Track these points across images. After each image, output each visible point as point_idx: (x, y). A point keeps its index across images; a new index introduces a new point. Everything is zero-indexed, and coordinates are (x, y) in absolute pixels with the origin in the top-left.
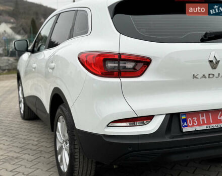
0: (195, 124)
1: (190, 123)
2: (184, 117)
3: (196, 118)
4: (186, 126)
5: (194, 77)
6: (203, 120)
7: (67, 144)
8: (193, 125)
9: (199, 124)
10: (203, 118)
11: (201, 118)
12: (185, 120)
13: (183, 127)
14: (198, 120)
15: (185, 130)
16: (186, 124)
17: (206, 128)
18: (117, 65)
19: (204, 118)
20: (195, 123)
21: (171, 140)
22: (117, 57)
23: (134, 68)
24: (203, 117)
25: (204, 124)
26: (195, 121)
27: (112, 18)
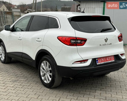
2: (97, 60)
4: (98, 63)
5: (100, 45)
7: (48, 72)
8: (100, 62)
9: (102, 62)
12: (97, 61)
14: (101, 60)
15: (98, 64)
18: (75, 41)
19: (103, 59)
21: (94, 68)
22: (75, 38)
23: (80, 43)
25: (103, 62)
27: (70, 23)
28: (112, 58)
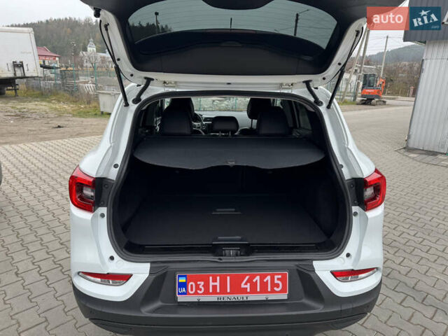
0: (199, 291)
1: (192, 290)
2: (182, 280)
3: (202, 283)
6: (215, 287)
8: (196, 293)
9: (206, 292)
10: (215, 284)
11: (211, 284)
12: (183, 285)
13: (179, 294)
14: (206, 286)
15: (181, 299)
16: (184, 290)
17: (216, 300)
19: (218, 284)
20: (201, 290)
24: (216, 281)
25: (215, 292)
26: (201, 287)
28: (278, 286)
